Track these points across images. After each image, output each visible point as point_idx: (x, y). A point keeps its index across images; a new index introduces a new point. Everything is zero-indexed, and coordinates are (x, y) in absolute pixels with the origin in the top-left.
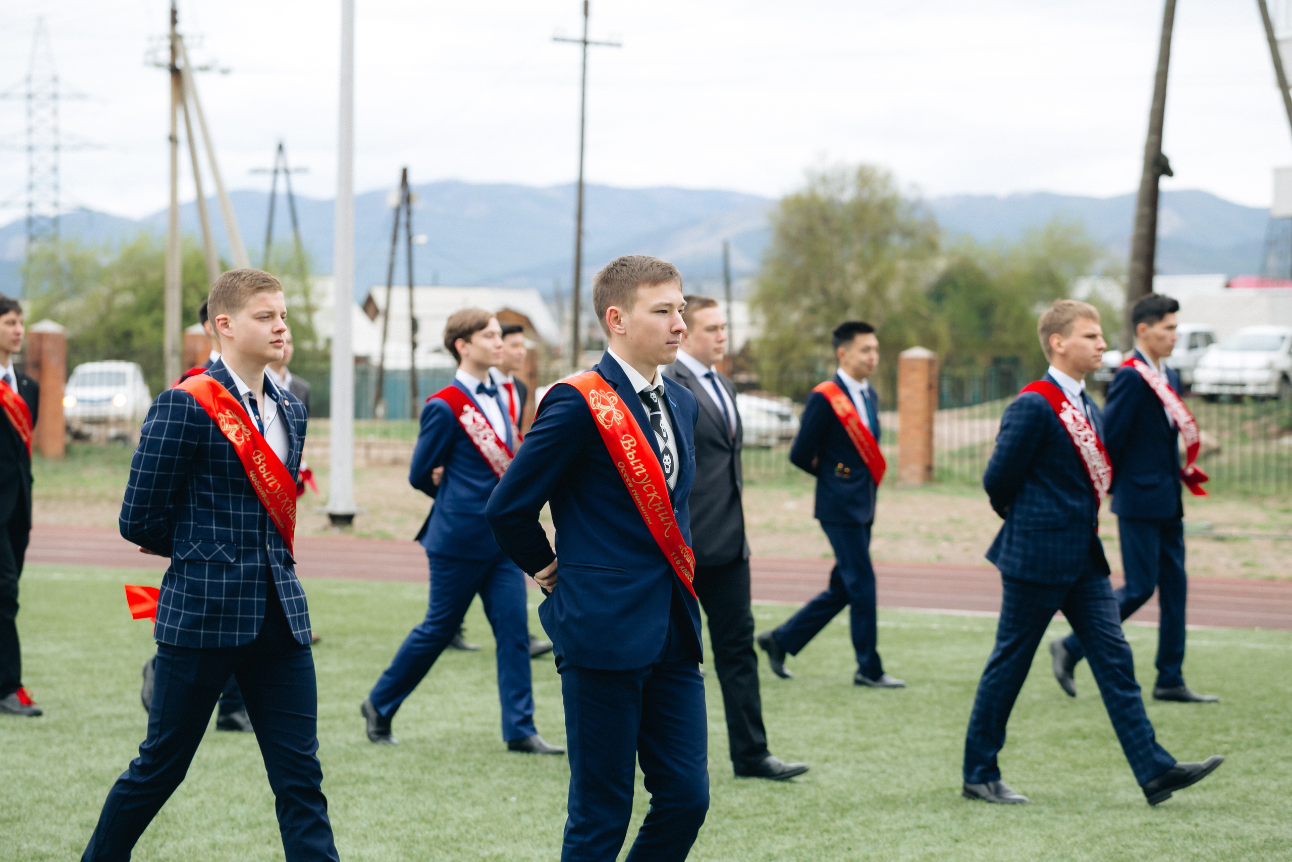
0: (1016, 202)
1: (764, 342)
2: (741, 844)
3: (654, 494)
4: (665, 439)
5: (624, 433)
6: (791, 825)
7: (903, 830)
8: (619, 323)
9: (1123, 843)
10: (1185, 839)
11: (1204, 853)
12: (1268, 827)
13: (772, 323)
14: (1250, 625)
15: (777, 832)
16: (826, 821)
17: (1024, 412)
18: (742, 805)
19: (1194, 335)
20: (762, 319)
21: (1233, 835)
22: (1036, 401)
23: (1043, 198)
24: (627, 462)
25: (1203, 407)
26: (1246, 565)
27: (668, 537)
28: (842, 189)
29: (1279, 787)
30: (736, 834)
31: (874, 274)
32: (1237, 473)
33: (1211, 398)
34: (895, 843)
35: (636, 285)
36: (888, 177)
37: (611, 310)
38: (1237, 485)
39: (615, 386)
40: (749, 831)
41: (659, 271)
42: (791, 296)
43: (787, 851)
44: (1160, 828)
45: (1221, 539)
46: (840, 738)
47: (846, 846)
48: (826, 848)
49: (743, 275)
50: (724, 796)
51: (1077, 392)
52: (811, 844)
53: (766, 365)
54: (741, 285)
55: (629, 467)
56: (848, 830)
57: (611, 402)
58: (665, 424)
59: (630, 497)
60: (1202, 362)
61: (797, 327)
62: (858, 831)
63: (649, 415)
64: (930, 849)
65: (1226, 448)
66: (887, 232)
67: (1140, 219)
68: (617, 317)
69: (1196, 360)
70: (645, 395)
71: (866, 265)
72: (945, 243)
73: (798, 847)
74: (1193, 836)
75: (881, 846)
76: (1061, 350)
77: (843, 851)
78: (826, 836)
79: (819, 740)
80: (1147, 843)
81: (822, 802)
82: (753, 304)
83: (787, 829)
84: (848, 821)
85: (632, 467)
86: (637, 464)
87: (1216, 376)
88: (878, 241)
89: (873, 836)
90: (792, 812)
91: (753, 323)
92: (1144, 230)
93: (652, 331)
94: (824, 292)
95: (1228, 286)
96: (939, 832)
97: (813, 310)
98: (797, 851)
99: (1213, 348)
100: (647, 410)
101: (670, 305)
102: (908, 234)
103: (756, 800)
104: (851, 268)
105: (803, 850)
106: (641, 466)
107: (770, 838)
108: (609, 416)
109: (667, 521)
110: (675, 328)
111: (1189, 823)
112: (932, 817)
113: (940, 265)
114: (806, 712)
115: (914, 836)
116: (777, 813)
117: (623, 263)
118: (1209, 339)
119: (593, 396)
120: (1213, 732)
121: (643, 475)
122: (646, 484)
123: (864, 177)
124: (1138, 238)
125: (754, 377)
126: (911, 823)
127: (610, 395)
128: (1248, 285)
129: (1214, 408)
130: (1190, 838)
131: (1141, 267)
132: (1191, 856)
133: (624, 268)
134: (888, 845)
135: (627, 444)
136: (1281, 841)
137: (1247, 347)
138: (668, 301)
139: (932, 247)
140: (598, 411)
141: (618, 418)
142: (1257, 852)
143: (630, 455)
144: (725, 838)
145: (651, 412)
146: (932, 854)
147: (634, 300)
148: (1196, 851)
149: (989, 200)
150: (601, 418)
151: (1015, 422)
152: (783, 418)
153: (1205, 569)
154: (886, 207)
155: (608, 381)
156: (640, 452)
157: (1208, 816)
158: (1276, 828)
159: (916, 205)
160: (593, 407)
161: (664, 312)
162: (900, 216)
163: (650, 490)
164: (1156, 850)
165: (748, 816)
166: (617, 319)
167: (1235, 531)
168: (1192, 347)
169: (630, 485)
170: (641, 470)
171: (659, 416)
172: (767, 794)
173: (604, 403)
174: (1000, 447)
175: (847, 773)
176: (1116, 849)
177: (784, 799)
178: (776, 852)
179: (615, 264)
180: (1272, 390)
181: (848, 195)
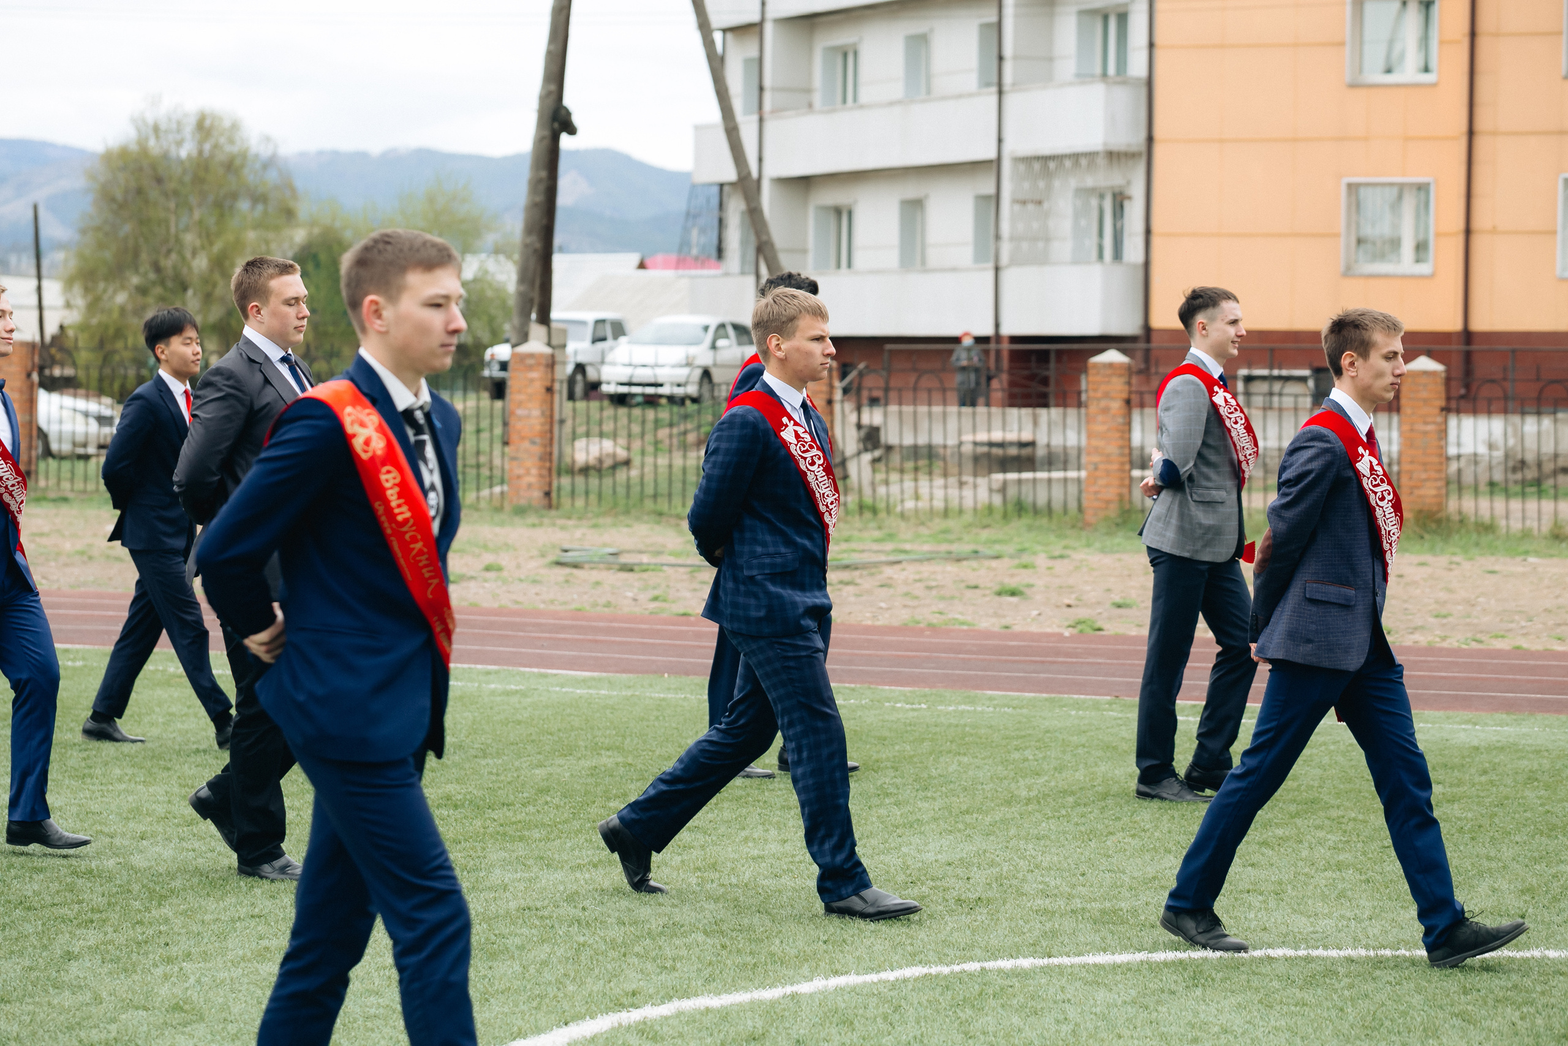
0: (391, 160)
1: (83, 327)
2: (33, 940)
3: (418, 546)
4: (431, 471)
5: (384, 464)
6: (96, 916)
7: (233, 921)
8: (379, 317)
9: (497, 932)
10: (570, 926)
11: (591, 941)
12: (668, 910)
13: (93, 306)
14: (659, 670)
15: (79, 926)
16: (140, 911)
17: (736, 432)
18: (37, 893)
19: (599, 322)
20: (80, 302)
21: (626, 920)
22: (751, 418)
23: (424, 156)
24: (386, 502)
25: (609, 411)
26: (655, 599)
27: (430, 596)
28: (179, 143)
29: (683, 862)
30: (29, 928)
31: (217, 247)
32: (649, 490)
33: (620, 400)
34: (222, 936)
35: (403, 269)
36: (235, 127)
37: (372, 302)
38: (649, 504)
39: (374, 402)
40: (44, 924)
41: (433, 252)
42: (116, 272)
43: (89, 948)
44: (539, 913)
45: (628, 568)
46: (160, 810)
47: (162, 941)
48: (139, 944)
49: (60, 246)
50: (15, 882)
51: (798, 405)
52: (120, 939)
53: (84, 356)
54: (53, 258)
55: (389, 510)
56: (167, 921)
57: (369, 424)
58: (430, 451)
59: (387, 547)
60: (609, 358)
61: (122, 310)
62: (178, 922)
63: (412, 438)
64: (265, 943)
65: (636, 461)
66: (234, 196)
67: (534, 184)
68: (376, 311)
69: (603, 354)
70: (408, 413)
71: (208, 237)
72: (304, 210)
73: (103, 943)
74: (579, 922)
75: (206, 940)
76: (780, 354)
77: (159, 946)
78: (139, 929)
79: (135, 813)
80: (525, 931)
81: (136, 888)
82: (69, 283)
83: (92, 922)
84: (166, 911)
85: (392, 509)
86: (399, 506)
87: (624, 374)
88: (223, 207)
89: (195, 928)
90: (99, 901)
91: (68, 305)
92: (540, 198)
93: (423, 330)
94: (157, 268)
95: (642, 266)
96: (277, 922)
97: (142, 291)
98: (103, 947)
99: (622, 340)
100: (410, 432)
101: (447, 297)
102: (259, 198)
103: (54, 887)
104: (189, 238)
105: (110, 947)
106: (405, 508)
107: (70, 933)
108: (367, 442)
109: (431, 578)
110: (452, 327)
111: (575, 907)
112: (268, 903)
113: (299, 236)
114: (120, 780)
115: (246, 928)
116: (80, 902)
117: (385, 241)
118: (619, 329)
119: (349, 415)
120: (609, 799)
121: (406, 521)
122: (409, 532)
123: (204, 127)
124: (533, 206)
125: (69, 372)
126: (243, 912)
127: (369, 414)
128: (666, 266)
129: (622, 411)
130: (576, 925)
131: (536, 242)
132: (575, 946)
133: (389, 248)
134: (214, 938)
135: (389, 479)
136: (682, 926)
137: (660, 341)
138: (443, 292)
139: (289, 214)
140: (354, 436)
141: (378, 445)
142: (654, 940)
143: (392, 494)
144: (15, 934)
145: (416, 435)
146: (267, 949)
147: (401, 289)
148: (582, 939)
149: (362, 157)
150: (358, 444)
151: (724, 445)
152: (102, 420)
153: (608, 605)
154: (233, 166)
155: (366, 395)
156: (404, 491)
157: (598, 898)
158: (677, 910)
159: (268, 164)
160: (350, 429)
161: (438, 306)
162: (249, 176)
163: (414, 540)
164: (535, 939)
165: (42, 907)
166: (378, 314)
167: (645, 559)
168: (598, 339)
169: (389, 531)
170: (403, 513)
171: (423, 442)
172: (69, 880)
173: (362, 425)
174: (708, 478)
175: (168, 853)
176: (487, 939)
177: (89, 885)
178: (76, 950)
179: (376, 241)
180: (692, 390)
181: (186, 150)
